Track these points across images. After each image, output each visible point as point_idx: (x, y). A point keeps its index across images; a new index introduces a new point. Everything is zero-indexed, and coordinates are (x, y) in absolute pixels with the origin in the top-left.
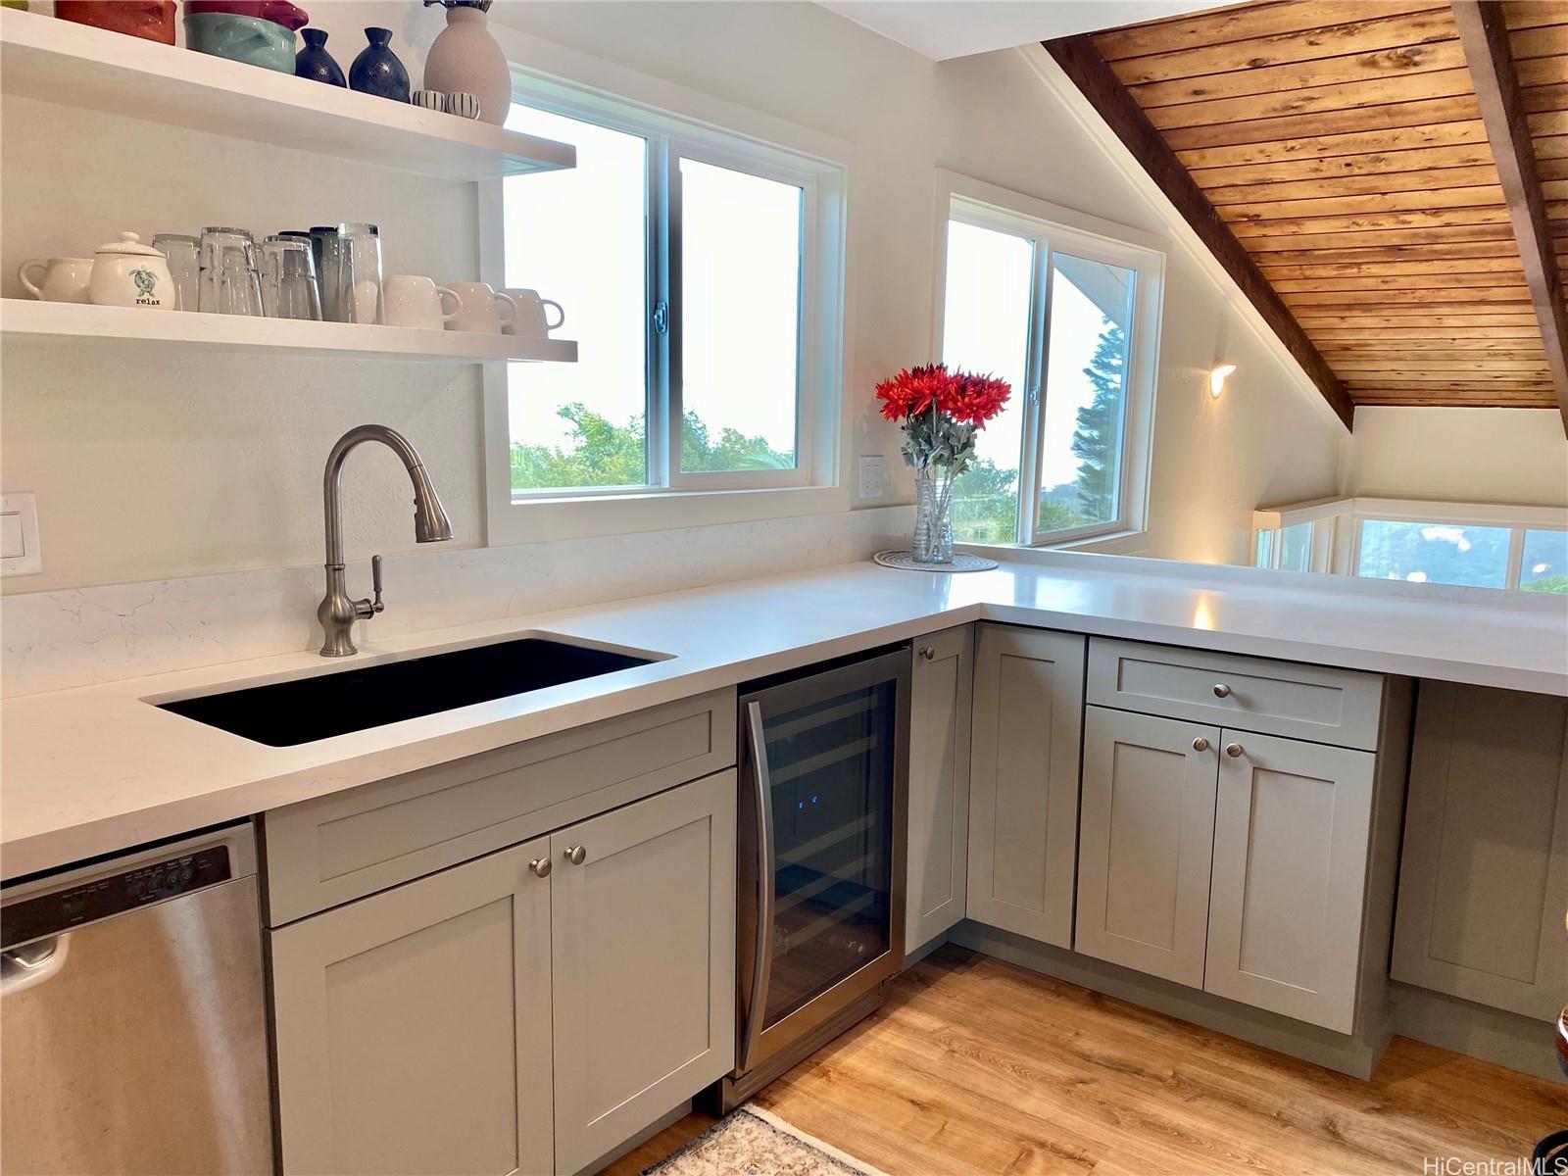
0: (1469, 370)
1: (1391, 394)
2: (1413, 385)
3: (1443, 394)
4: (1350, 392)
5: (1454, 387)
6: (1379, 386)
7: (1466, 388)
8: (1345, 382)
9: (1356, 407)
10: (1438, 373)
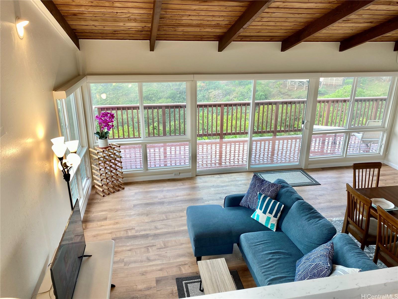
0: (122, 26)
1: (92, 34)
2: (100, 31)
3: (110, 35)
4: (77, 34)
5: (114, 32)
6: (87, 31)
7: (118, 33)
8: (75, 30)
9: (79, 40)
10: (109, 27)
